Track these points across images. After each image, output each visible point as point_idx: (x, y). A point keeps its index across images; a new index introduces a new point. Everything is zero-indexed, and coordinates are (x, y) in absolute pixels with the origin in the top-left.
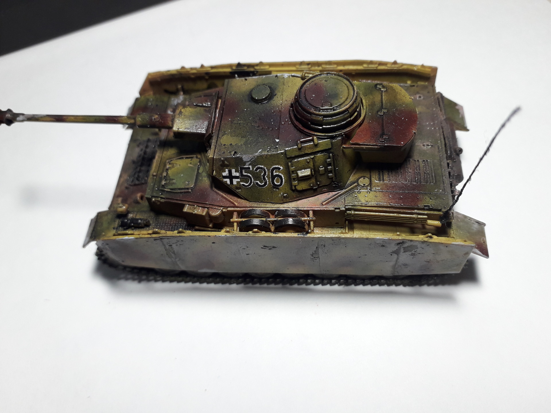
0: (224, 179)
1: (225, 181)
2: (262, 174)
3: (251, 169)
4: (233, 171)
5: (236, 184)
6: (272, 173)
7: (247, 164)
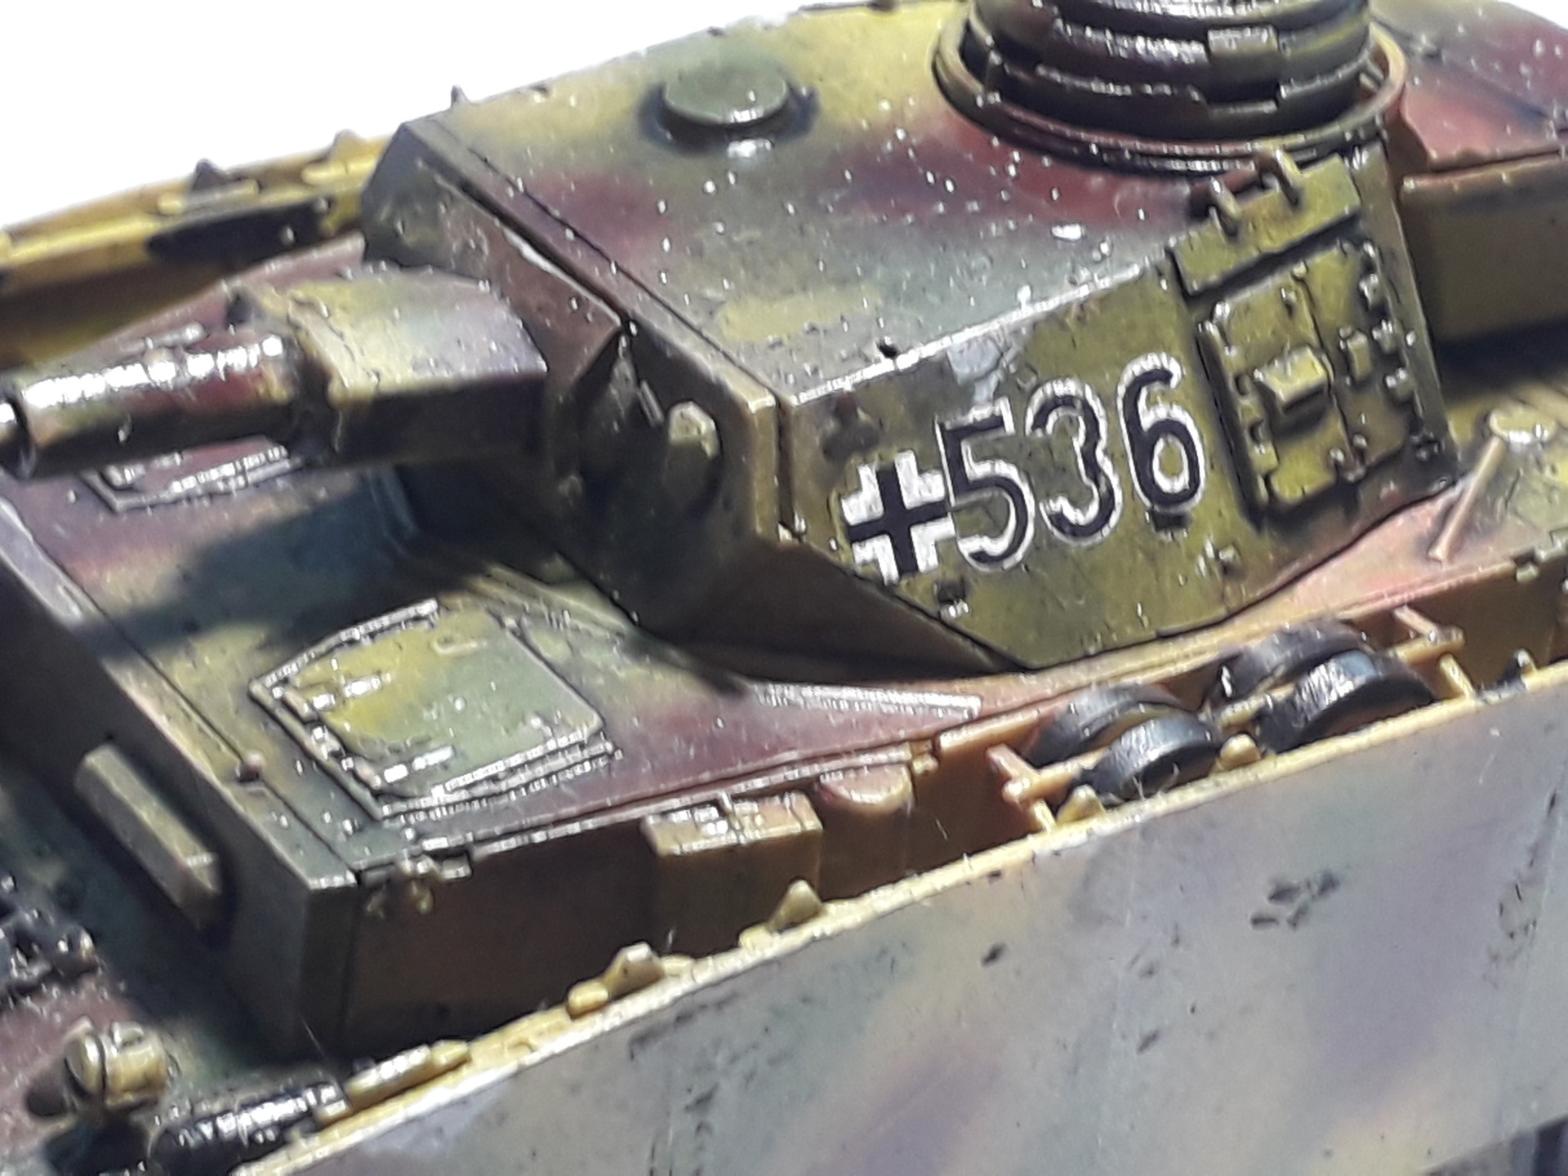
0: (857, 547)
1: (865, 564)
2: (1079, 442)
3: (1009, 426)
4: (906, 465)
5: (933, 561)
6: (1133, 420)
7: (984, 392)
